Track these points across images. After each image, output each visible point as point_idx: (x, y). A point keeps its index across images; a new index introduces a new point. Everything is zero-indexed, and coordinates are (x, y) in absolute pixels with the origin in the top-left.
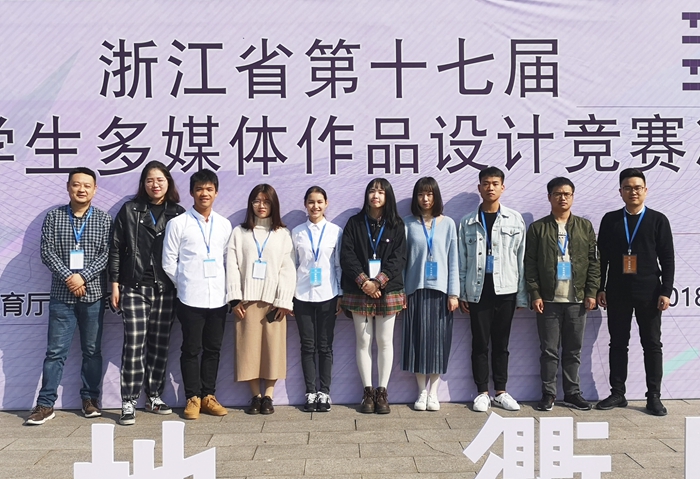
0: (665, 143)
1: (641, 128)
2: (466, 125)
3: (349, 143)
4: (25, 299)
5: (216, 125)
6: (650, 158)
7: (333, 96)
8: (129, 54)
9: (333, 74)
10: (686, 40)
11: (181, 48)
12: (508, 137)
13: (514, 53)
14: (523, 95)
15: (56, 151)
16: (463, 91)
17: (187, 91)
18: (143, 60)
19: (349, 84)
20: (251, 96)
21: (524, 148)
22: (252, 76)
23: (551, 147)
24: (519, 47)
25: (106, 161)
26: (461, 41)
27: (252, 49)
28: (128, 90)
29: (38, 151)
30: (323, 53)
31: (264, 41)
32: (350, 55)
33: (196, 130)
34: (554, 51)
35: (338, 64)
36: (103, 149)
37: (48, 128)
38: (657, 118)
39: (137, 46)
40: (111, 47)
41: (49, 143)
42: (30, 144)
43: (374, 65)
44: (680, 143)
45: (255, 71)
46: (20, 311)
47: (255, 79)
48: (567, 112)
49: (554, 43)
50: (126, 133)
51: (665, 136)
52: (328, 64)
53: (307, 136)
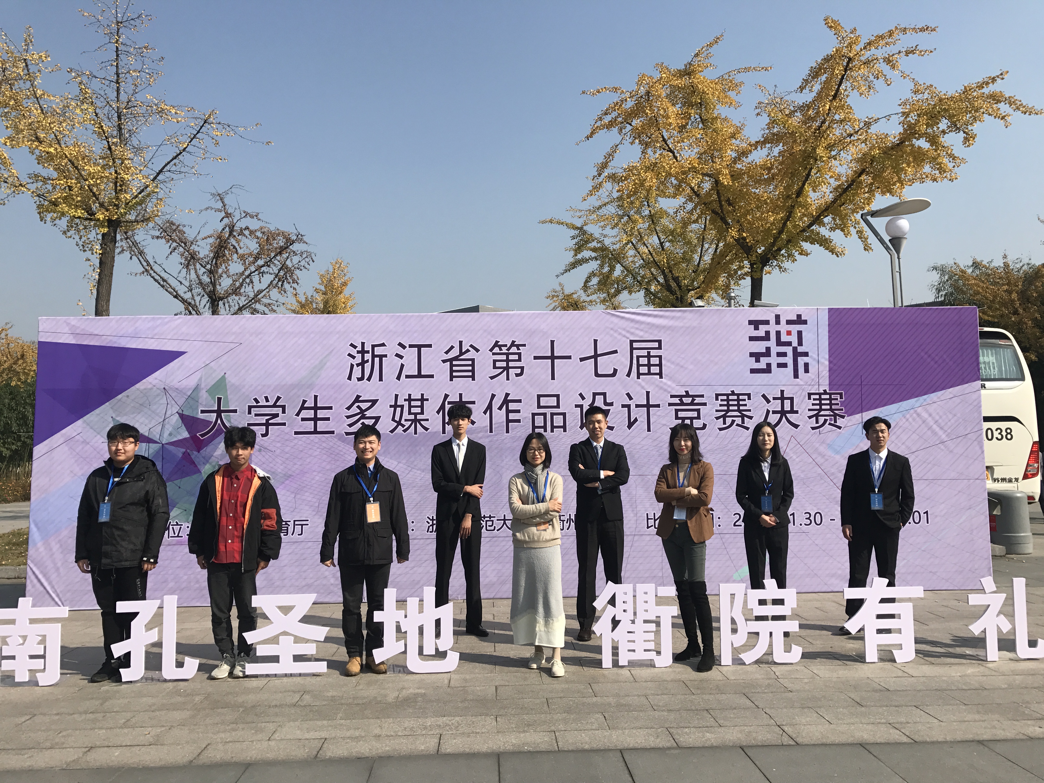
0: (739, 410)
1: (722, 400)
2: (600, 399)
3: (518, 411)
4: (291, 524)
5: (427, 400)
6: (729, 421)
7: (508, 379)
8: (368, 352)
9: (508, 364)
10: (752, 339)
11: (404, 347)
12: (628, 406)
13: (632, 349)
14: (638, 378)
15: (315, 419)
16: (597, 375)
17: (407, 377)
18: (377, 356)
19: (519, 371)
20: (451, 380)
21: (640, 414)
22: (452, 366)
23: (658, 413)
24: (635, 345)
25: (350, 425)
26: (596, 341)
27: (452, 347)
28: (366, 376)
29: (303, 419)
30: (501, 350)
31: (461, 343)
32: (519, 351)
33: (413, 403)
34: (660, 348)
35: (511, 357)
36: (348, 417)
37: (310, 403)
38: (733, 393)
39: (373, 347)
40: (355, 347)
41: (311, 414)
42: (298, 414)
43: (536, 358)
44: (750, 410)
45: (454, 363)
47: (454, 368)
48: (669, 390)
49: (660, 342)
50: (364, 406)
51: (738, 405)
52: (504, 357)
53: (490, 407)
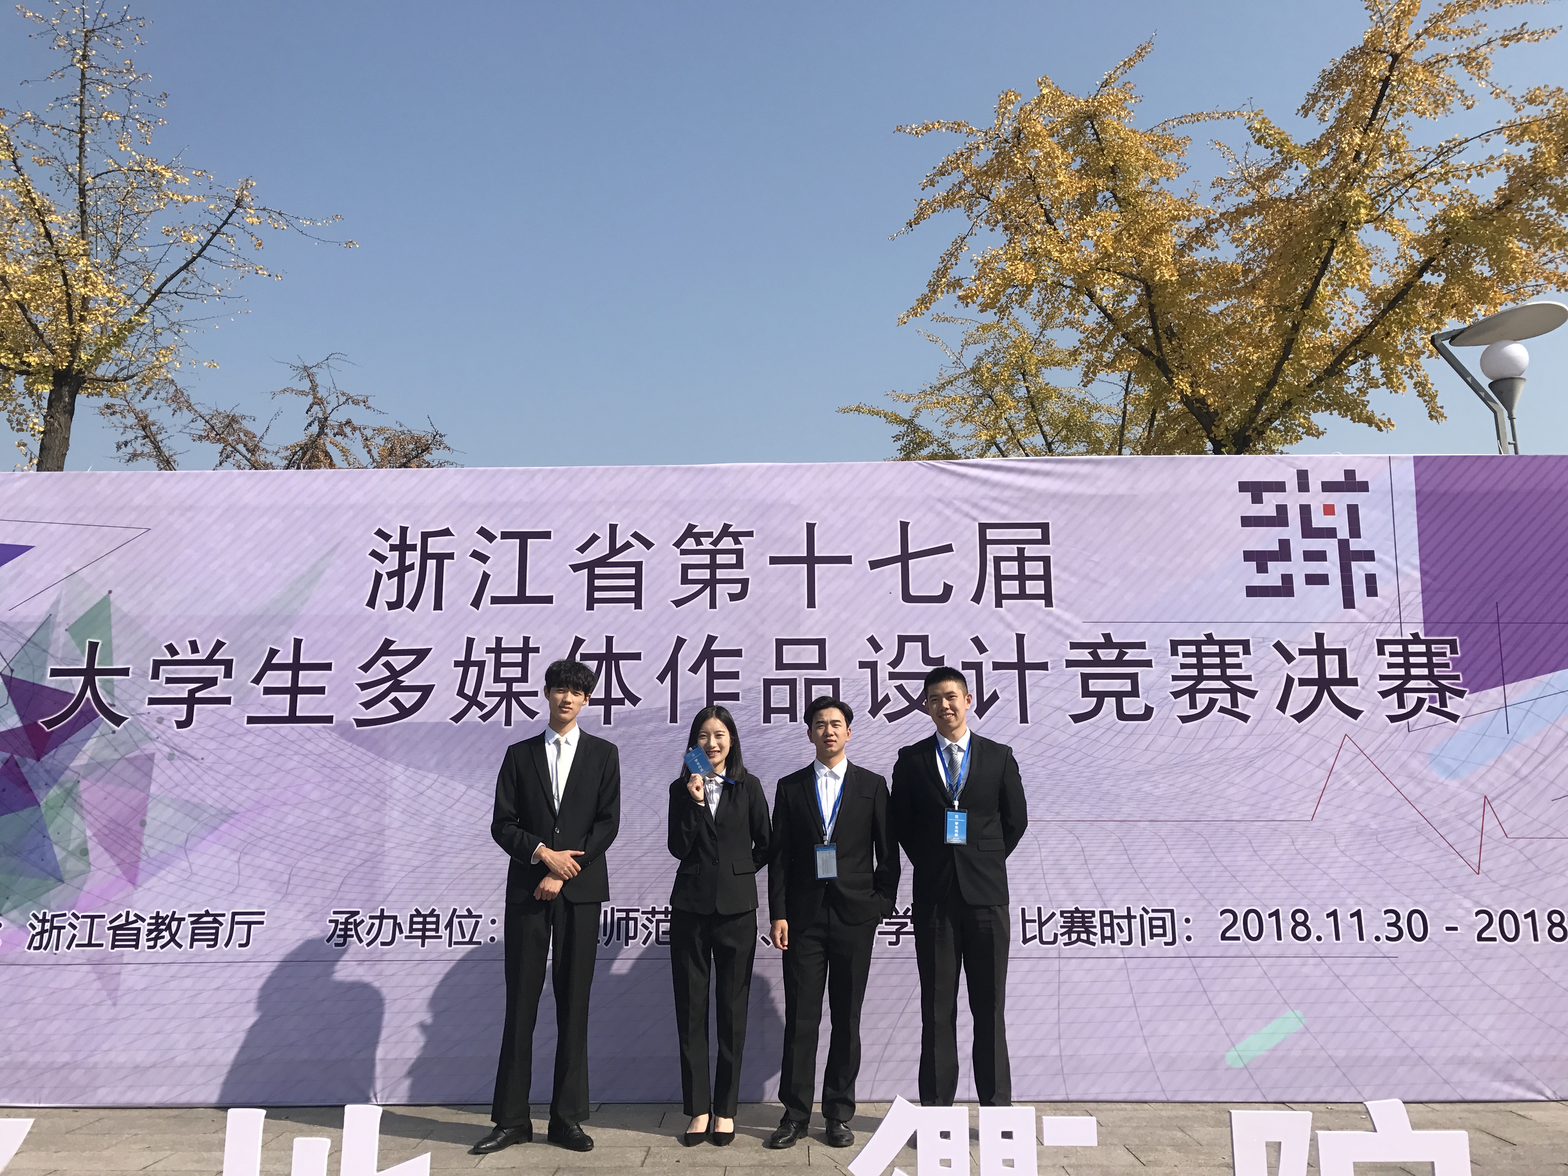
0: (1224, 677)
1: (1185, 655)
2: (913, 650)
3: (735, 675)
4: (226, 921)
5: (536, 650)
6: (1202, 700)
7: (713, 605)
8: (413, 548)
9: (713, 574)
10: (1247, 521)
11: (490, 537)
12: (977, 667)
13: (984, 542)
14: (999, 604)
15: (294, 691)
16: (908, 597)
17: (495, 600)
18: (433, 556)
19: (737, 588)
20: (590, 607)
21: (1004, 683)
22: (592, 577)
23: (1045, 683)
24: (991, 534)
25: (368, 705)
26: (904, 526)
27: (594, 538)
28: (407, 599)
29: (268, 691)
30: (699, 543)
31: (613, 528)
32: (738, 547)
33: (505, 658)
34: (1045, 540)
35: (721, 559)
36: (364, 687)
37: (285, 656)
38: (1210, 639)
39: (425, 536)
40: (386, 537)
41: (284, 679)
42: (257, 680)
43: (774, 560)
44: (1248, 678)
45: (598, 571)
46: (216, 940)
47: (598, 583)
48: (1068, 630)
49: (1044, 527)
50: (399, 662)
51: (1223, 666)
52: (706, 559)
53: (672, 666)
